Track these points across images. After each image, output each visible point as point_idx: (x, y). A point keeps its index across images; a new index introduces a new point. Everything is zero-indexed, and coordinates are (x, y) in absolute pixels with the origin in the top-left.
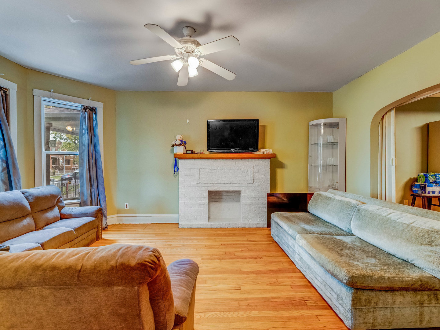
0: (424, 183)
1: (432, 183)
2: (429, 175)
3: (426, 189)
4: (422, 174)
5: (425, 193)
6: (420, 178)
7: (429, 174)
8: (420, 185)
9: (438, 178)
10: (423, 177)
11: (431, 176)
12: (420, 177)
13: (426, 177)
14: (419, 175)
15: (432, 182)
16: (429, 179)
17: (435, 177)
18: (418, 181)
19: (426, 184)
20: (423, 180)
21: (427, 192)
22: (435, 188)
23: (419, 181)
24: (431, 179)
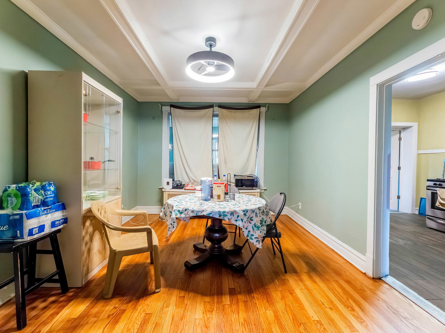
0: (20, 209)
1: (37, 206)
2: (31, 189)
3: (24, 224)
4: (14, 186)
5: (22, 237)
6: (9, 198)
7: (31, 185)
8: (9, 216)
9: (49, 193)
10: (16, 196)
11: (36, 190)
12: (9, 196)
13: (24, 195)
14: (5, 190)
15: (38, 204)
16: (31, 199)
17: (43, 192)
18: (5, 205)
19: (24, 212)
20: (16, 201)
21: (26, 231)
22: (44, 216)
23: (7, 207)
24: (35, 197)
